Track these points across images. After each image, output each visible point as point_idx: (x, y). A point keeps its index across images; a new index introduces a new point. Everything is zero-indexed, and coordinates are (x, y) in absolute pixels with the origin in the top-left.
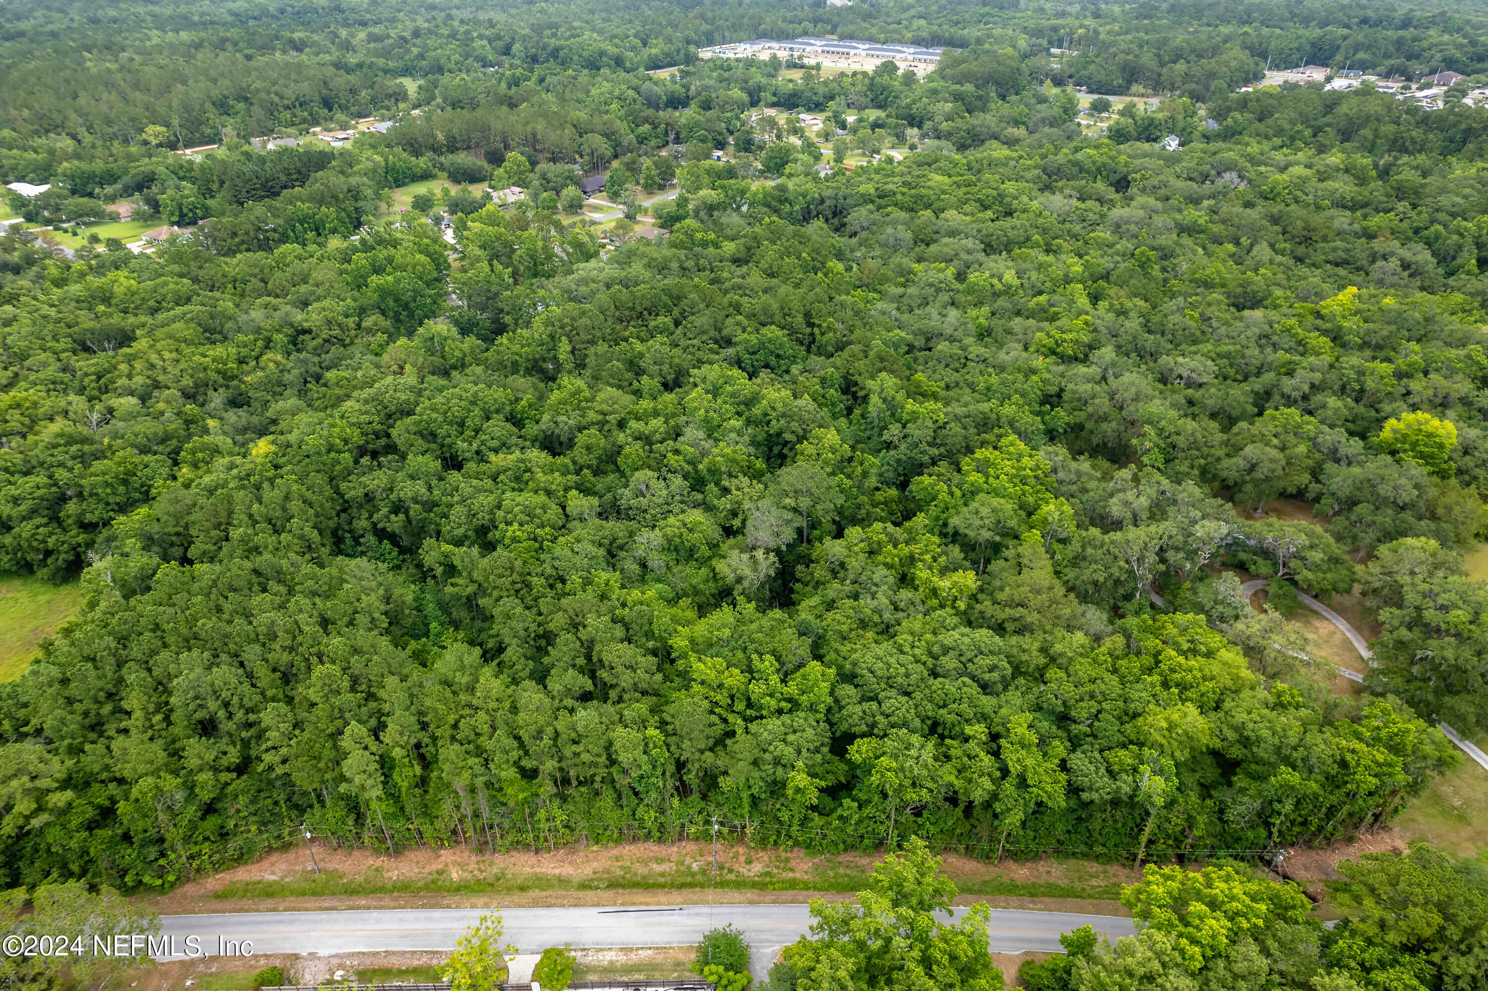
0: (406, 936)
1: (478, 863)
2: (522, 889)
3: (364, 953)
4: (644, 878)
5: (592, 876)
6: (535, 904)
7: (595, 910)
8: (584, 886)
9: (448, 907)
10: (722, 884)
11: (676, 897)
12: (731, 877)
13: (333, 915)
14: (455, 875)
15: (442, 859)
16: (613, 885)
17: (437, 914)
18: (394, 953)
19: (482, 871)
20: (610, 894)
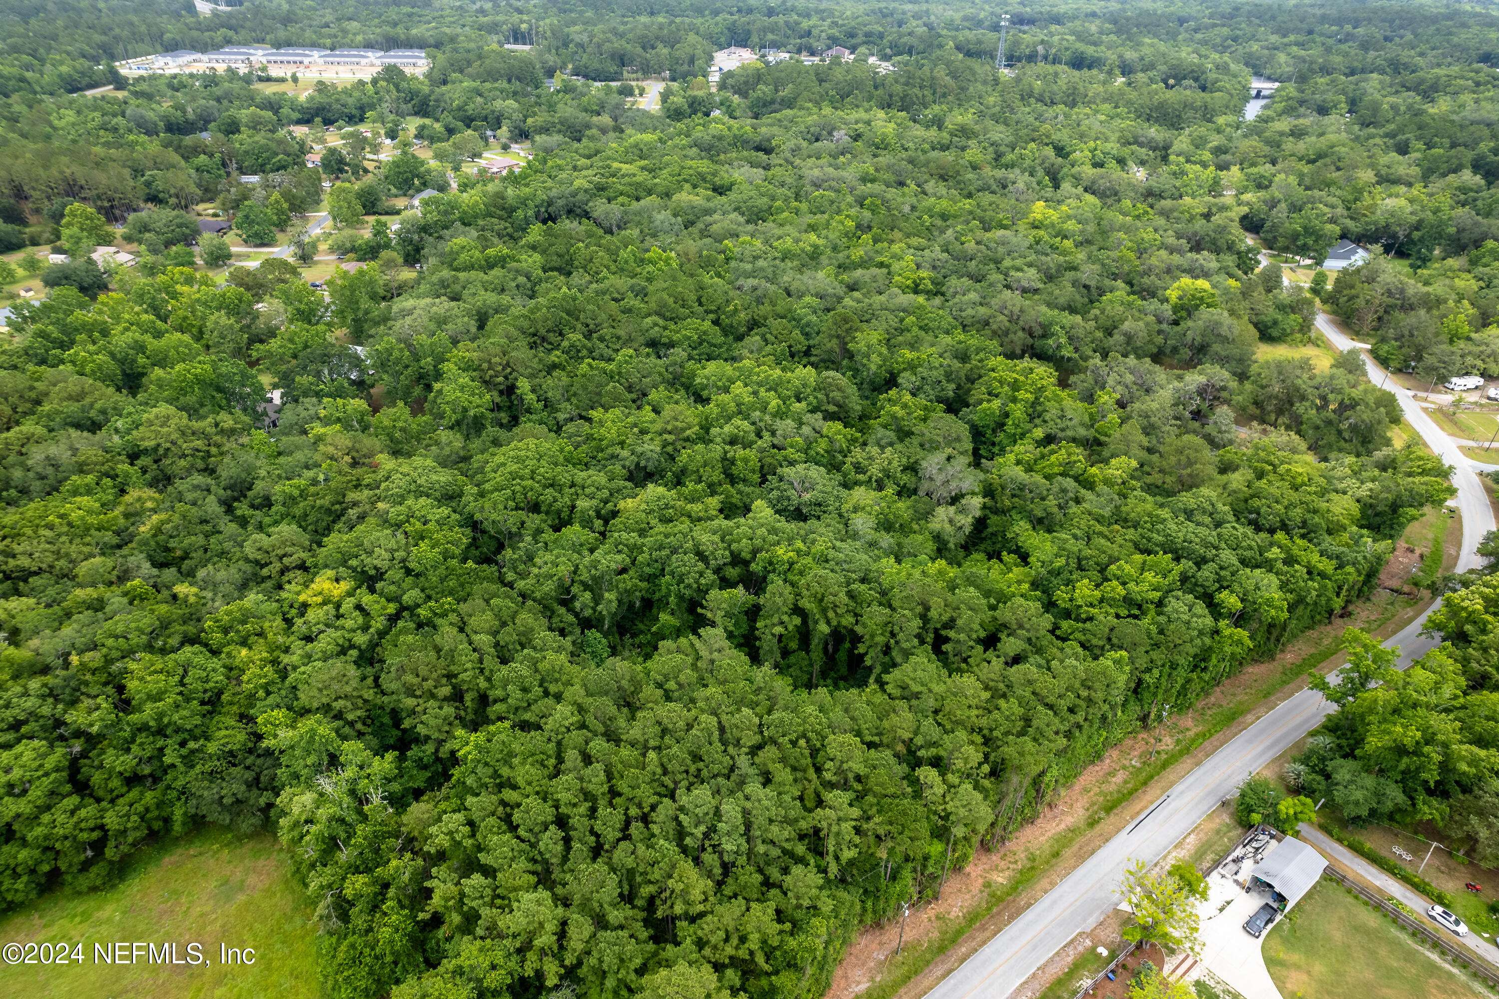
0: (1034, 948)
1: (1002, 858)
2: (1056, 855)
3: (1025, 983)
4: (1119, 792)
5: (1087, 814)
6: (1082, 858)
7: (1123, 834)
8: (1092, 823)
9: (1029, 905)
10: (1165, 766)
11: (1153, 791)
12: (1164, 756)
13: (957, 975)
14: (1000, 879)
15: (973, 875)
16: (1109, 809)
17: (1029, 916)
18: (1045, 965)
19: (1016, 862)
20: (1112, 818)
